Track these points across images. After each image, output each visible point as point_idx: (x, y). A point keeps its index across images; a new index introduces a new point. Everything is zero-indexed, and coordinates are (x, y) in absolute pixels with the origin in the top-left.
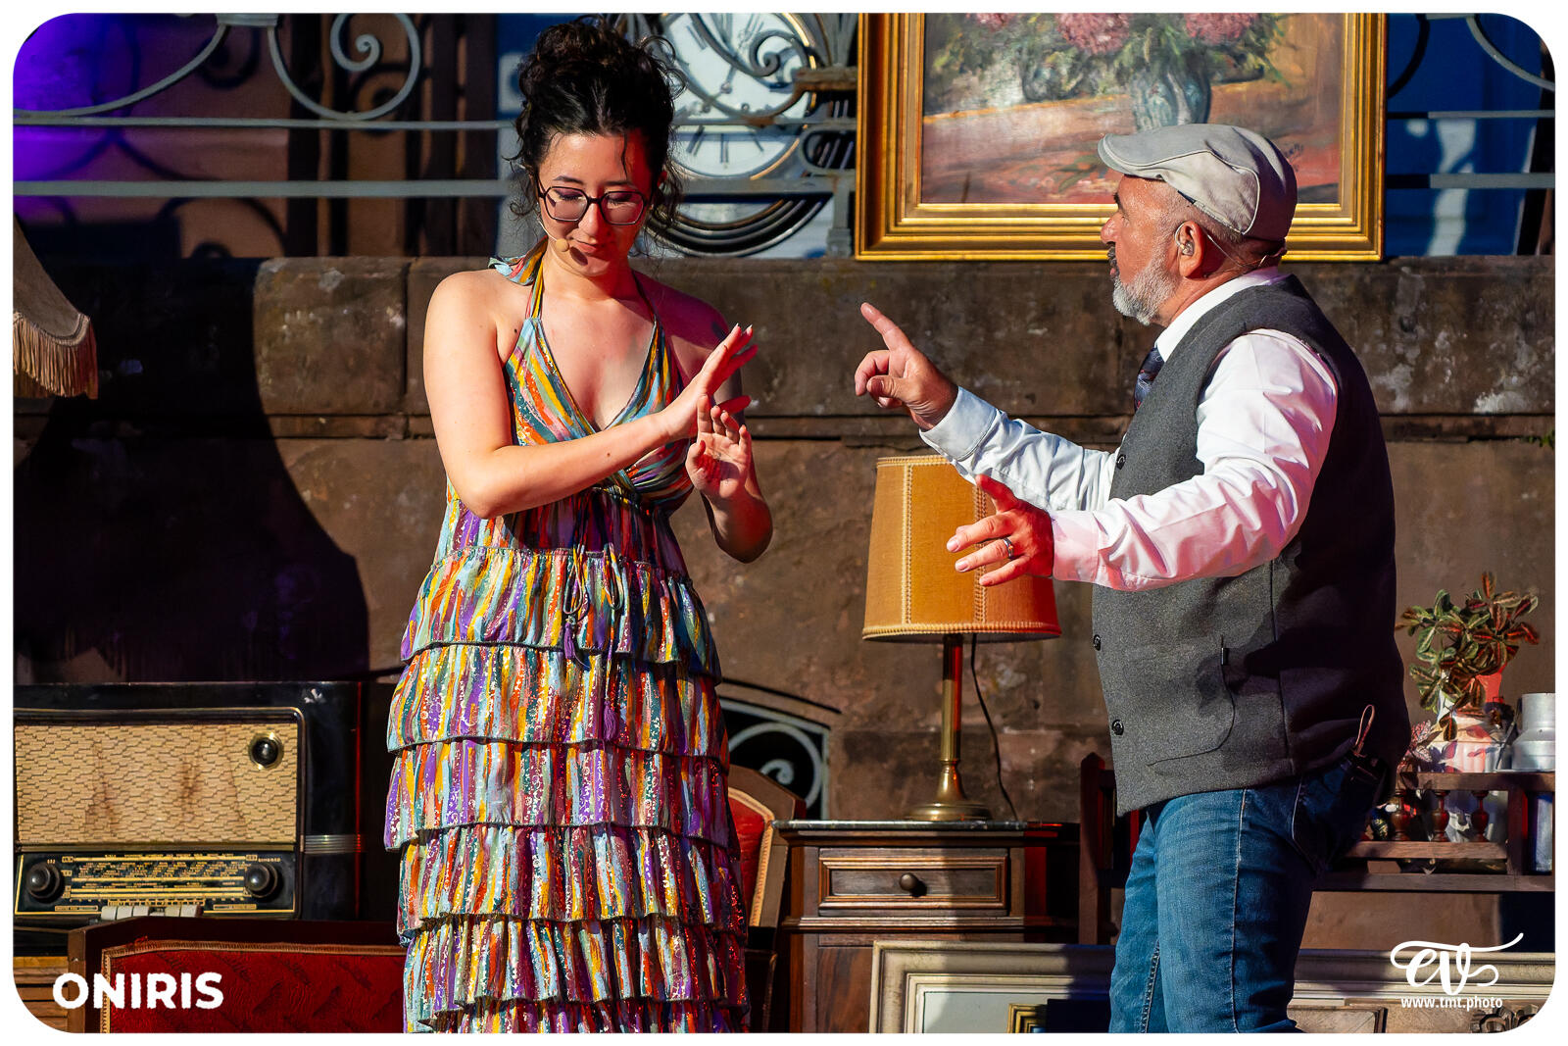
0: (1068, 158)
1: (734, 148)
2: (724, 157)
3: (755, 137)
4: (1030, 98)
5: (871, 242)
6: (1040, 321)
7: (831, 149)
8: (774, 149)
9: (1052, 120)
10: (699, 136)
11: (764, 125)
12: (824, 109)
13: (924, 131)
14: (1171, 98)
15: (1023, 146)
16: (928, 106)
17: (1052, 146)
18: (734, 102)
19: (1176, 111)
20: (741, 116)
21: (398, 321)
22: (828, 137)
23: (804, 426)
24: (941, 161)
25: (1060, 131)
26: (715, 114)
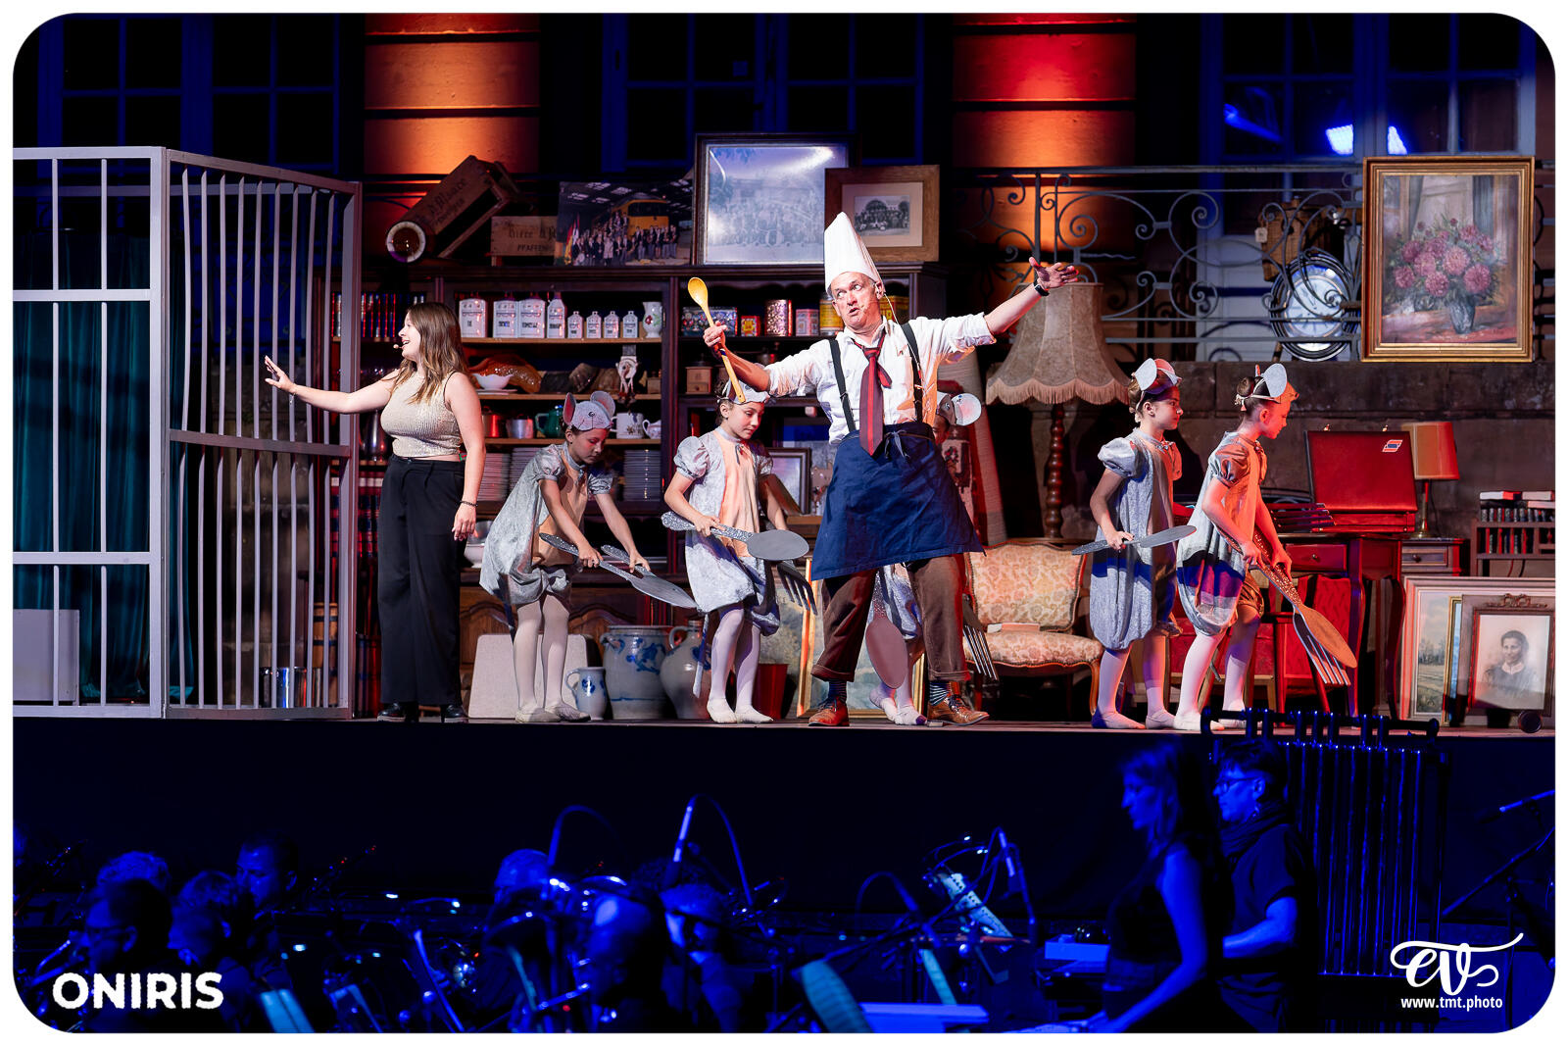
0: (1430, 329)
1: (1317, 326)
2: (1315, 329)
3: (1324, 323)
4: (1416, 310)
5: (1366, 356)
6: (1421, 381)
7: (1350, 326)
8: (1331, 327)
9: (1423, 318)
10: (1307, 322)
11: (1329, 319)
12: (1347, 314)
13: (1382, 321)
14: (1462, 310)
15: (1415, 326)
16: (1384, 313)
17: (1424, 325)
18: (1318, 312)
19: (1463, 313)
20: (1318, 316)
21: (1213, 381)
22: (1349, 323)
23: (1345, 414)
24: (1388, 331)
25: (1427, 321)
26: (1312, 316)
